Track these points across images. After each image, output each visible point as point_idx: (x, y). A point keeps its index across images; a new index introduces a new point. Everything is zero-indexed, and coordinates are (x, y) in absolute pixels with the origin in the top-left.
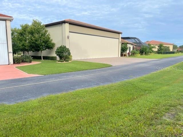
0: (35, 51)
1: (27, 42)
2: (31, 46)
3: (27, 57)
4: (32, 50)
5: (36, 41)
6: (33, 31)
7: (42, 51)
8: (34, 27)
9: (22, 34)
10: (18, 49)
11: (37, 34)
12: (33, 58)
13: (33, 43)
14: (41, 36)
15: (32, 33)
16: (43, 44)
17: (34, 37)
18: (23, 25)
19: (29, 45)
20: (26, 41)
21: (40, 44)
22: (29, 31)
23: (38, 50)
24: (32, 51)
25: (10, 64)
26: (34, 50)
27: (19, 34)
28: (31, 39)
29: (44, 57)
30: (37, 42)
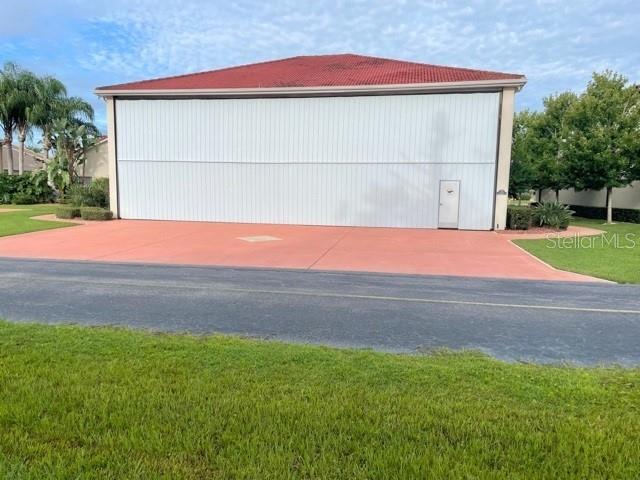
0: (586, 188)
1: (560, 155)
2: (573, 169)
3: (555, 208)
4: (573, 185)
5: (596, 150)
6: (589, 113)
7: (614, 189)
8: (596, 100)
9: (544, 131)
10: (524, 180)
11: (603, 123)
12: (573, 215)
13: (581, 158)
14: (615, 132)
15: (582, 123)
16: (623, 161)
17: (588, 139)
18: (555, 99)
19: (566, 167)
20: (555, 154)
21: (611, 162)
22: (573, 115)
23: (598, 186)
24: (572, 189)
25: (496, 228)
26: (582, 186)
27: (535, 129)
28: (578, 146)
29: (621, 210)
30: (597, 157)
